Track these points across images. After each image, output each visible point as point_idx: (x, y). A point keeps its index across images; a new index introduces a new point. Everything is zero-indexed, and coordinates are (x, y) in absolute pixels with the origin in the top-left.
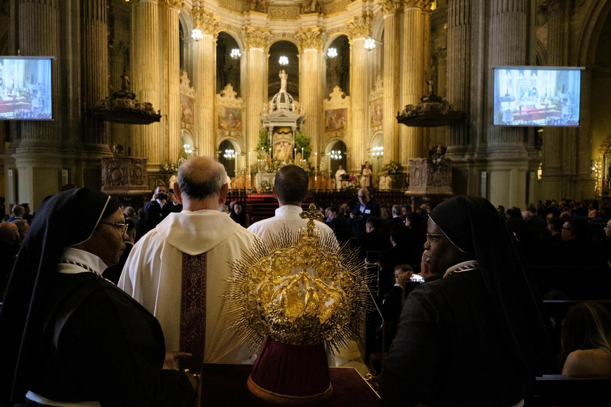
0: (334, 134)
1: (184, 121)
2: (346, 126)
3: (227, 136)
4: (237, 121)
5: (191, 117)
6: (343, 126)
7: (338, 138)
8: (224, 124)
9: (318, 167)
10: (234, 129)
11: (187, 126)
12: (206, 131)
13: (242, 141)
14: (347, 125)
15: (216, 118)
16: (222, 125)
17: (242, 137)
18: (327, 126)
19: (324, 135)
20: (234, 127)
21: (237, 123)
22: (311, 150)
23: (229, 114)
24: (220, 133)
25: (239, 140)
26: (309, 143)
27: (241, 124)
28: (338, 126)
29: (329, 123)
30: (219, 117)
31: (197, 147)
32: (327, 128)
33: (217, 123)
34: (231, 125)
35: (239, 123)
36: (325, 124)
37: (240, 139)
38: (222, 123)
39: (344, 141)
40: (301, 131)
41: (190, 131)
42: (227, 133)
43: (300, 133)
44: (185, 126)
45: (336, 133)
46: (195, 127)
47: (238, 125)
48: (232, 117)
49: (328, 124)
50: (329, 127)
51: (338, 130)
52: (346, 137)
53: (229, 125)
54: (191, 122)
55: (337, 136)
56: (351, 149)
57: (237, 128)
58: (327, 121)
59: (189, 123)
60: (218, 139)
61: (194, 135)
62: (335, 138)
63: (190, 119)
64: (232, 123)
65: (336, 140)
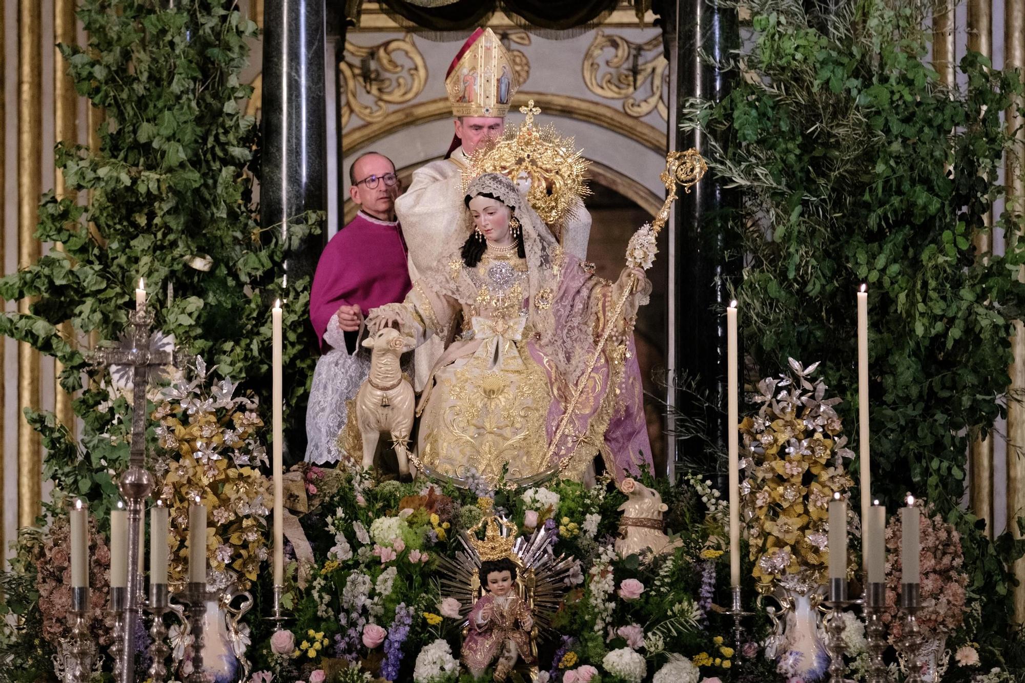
26: (969, 197)
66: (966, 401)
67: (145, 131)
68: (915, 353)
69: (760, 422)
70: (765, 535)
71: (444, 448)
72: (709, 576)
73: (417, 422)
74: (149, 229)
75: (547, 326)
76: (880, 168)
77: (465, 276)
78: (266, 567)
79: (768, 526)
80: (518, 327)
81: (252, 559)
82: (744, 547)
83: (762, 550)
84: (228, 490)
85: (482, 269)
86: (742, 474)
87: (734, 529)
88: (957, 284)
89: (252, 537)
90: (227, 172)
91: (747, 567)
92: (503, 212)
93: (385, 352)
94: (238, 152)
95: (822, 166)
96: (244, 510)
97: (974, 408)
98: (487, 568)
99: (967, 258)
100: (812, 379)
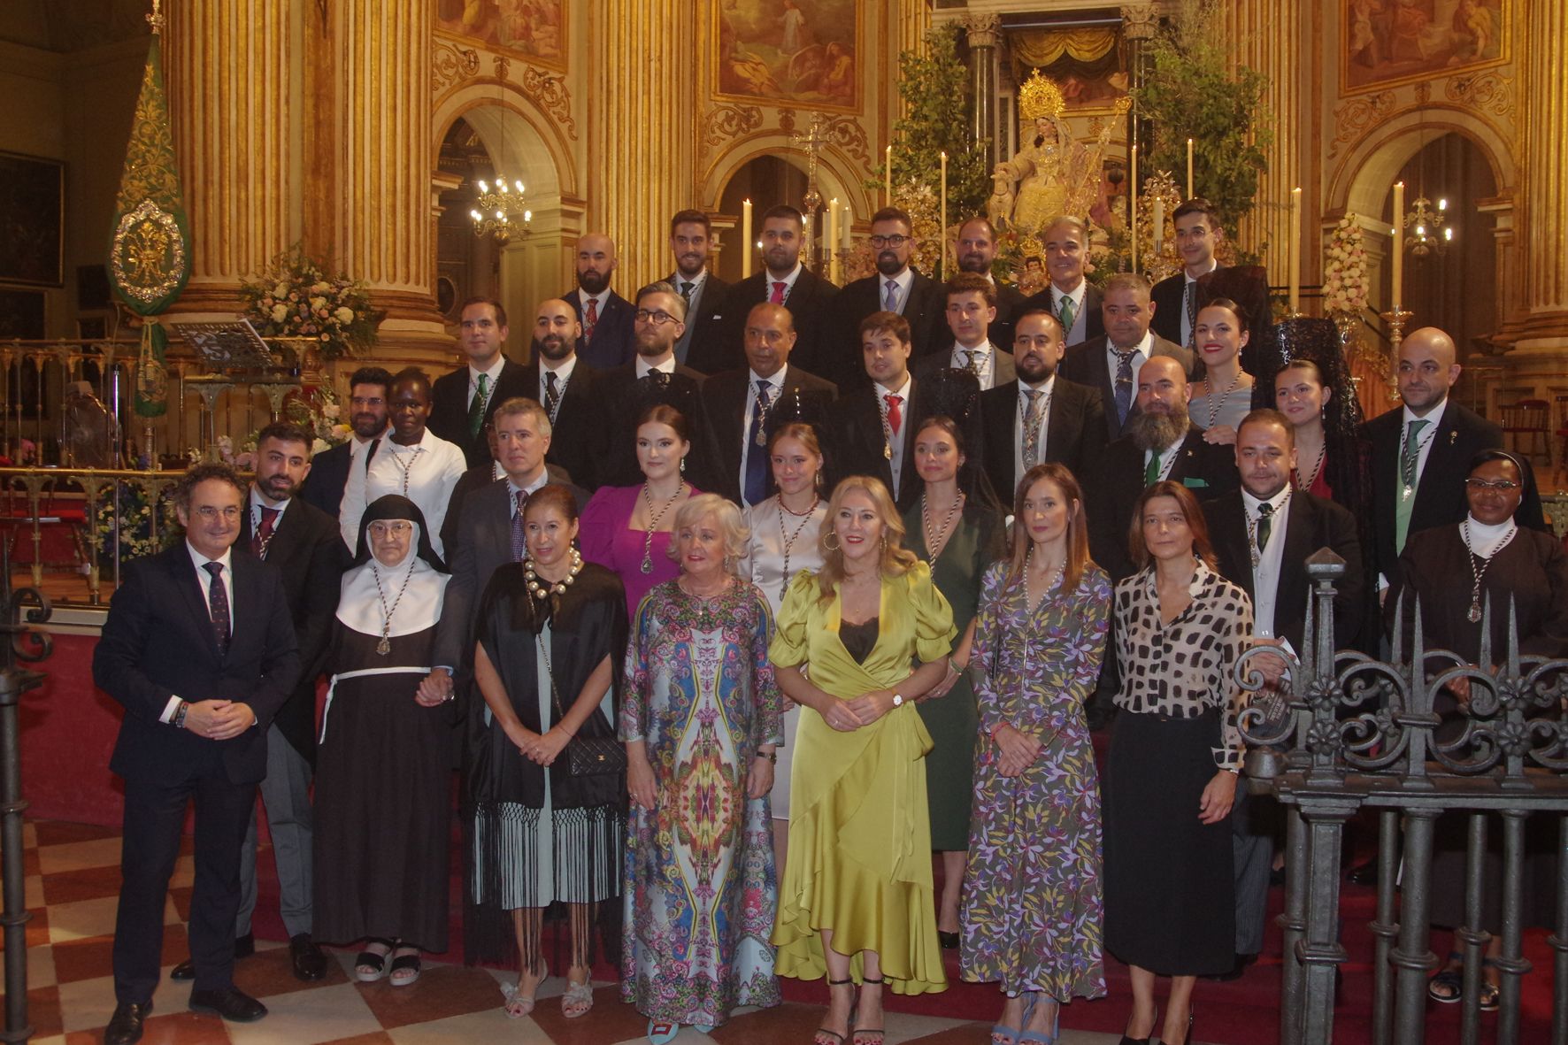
0: (1406, 95)
1: (493, 43)
2: (1494, 36)
3: (774, 133)
4: (832, 48)
5: (543, 20)
6: (1472, 33)
7: (1432, 116)
8: (754, 68)
9: (1312, 291)
10: (811, 95)
11: (517, 70)
12: (633, 99)
13: (859, 163)
14: (1497, 25)
15: (708, 36)
16: (739, 69)
17: (861, 139)
18: (1359, 46)
19: (1340, 105)
20: (813, 84)
21: (830, 61)
22: (1260, 162)
23: (781, 10)
24: (729, 119)
25: (844, 159)
26: (1241, 121)
27: (853, 65)
28: (1437, 36)
29: (1375, 29)
30: (724, 29)
31: (583, 196)
32: (1361, 59)
33: (715, 59)
34: (794, 75)
35: (845, 60)
36: (1352, 37)
37: (844, 150)
38: (743, 61)
39: (1474, 126)
40: (1186, 41)
41: (536, 102)
42: (771, 117)
43: (1183, 52)
44: (501, 71)
45: (1423, 87)
46: (569, 82)
47: (837, 75)
48: (801, 28)
49: (1364, 36)
50: (1374, 52)
51: (1437, 63)
52: (1487, 107)
53: (781, 74)
54: (543, 50)
55: (1423, 106)
56: (1524, 174)
57: (830, 88)
58: (1363, 17)
59: (530, 54)
60: (717, 151)
61: (564, 127)
62: (1414, 119)
63: (535, 34)
64: (801, 61)
65: (1423, 126)
66: (1238, 200)
67: (925, 110)
68: (1218, 183)
69: (1146, 198)
70: (1146, 245)
71: (1022, 218)
72: (1122, 264)
73: (1014, 209)
74: (926, 147)
75: (1067, 170)
76: (1205, 109)
77: (1035, 151)
78: (939, 262)
79: (1148, 240)
80: (1055, 171)
81: (931, 258)
82: (1138, 251)
83: (1145, 251)
84: (922, 230)
85: (1041, 149)
86: (1138, 220)
87: (1134, 241)
88: (1235, 156)
89: (931, 249)
90: (955, 124)
91: (1139, 257)
92: (1049, 125)
93: (1000, 180)
94: (959, 116)
95: (1182, 112)
96: (928, 238)
97: (1241, 203)
98: (1030, 259)
99: (1239, 144)
100: (1168, 178)
